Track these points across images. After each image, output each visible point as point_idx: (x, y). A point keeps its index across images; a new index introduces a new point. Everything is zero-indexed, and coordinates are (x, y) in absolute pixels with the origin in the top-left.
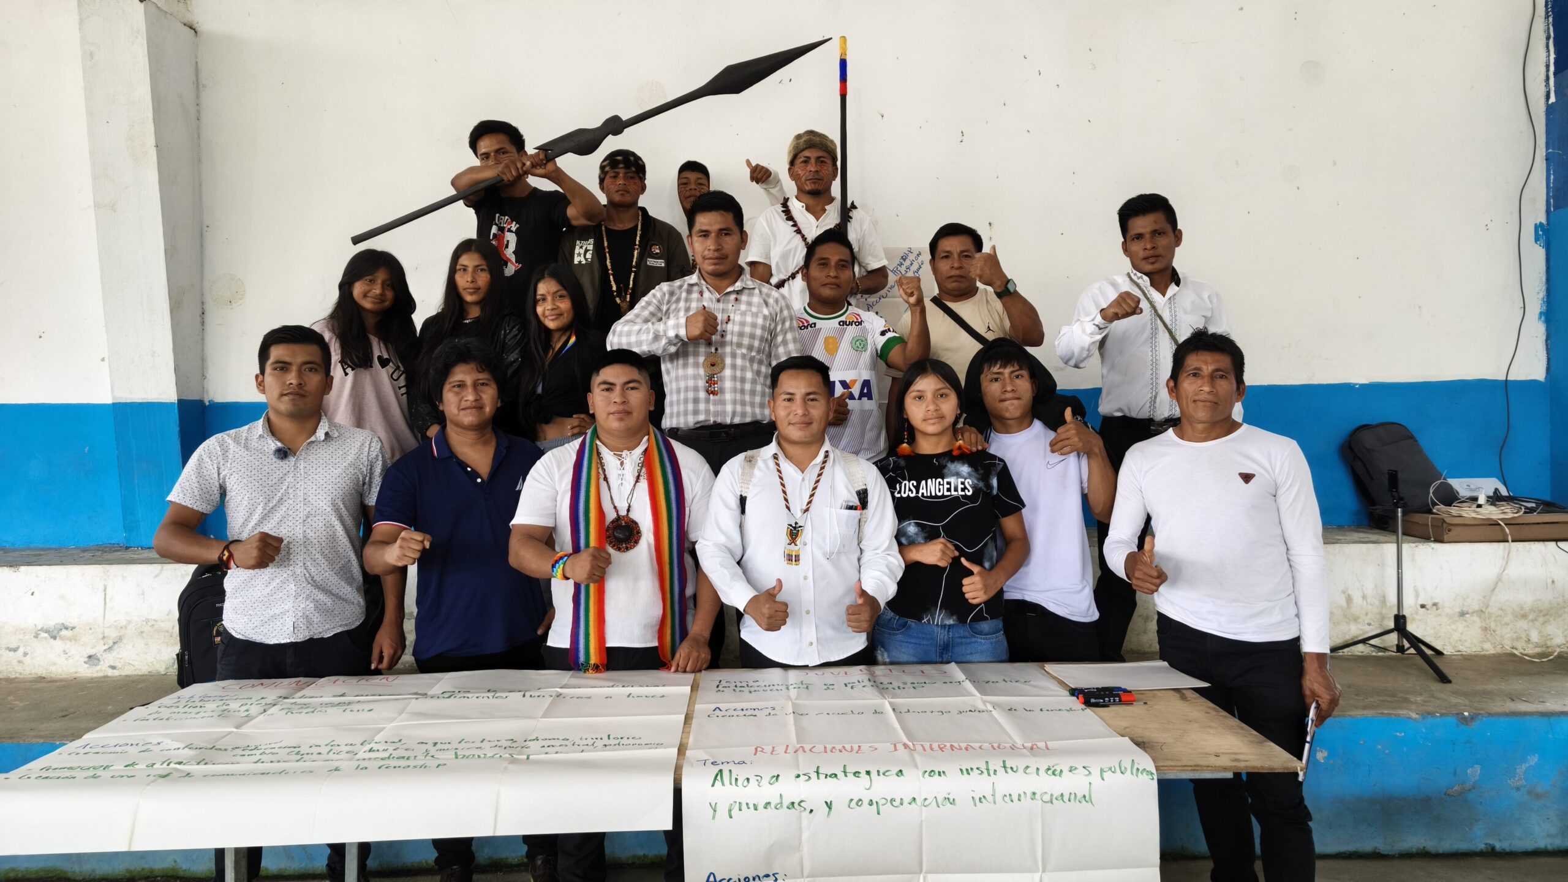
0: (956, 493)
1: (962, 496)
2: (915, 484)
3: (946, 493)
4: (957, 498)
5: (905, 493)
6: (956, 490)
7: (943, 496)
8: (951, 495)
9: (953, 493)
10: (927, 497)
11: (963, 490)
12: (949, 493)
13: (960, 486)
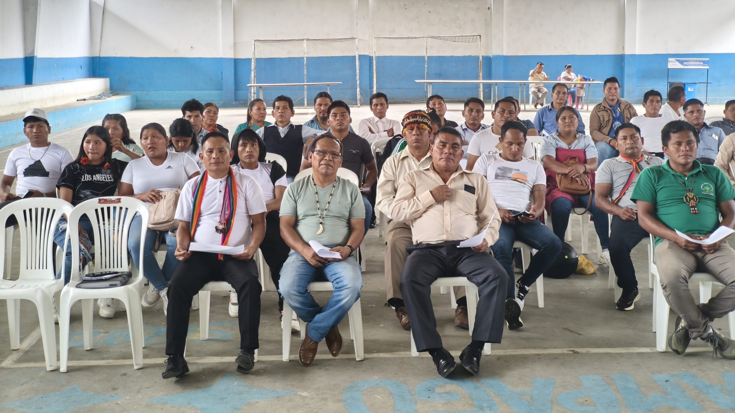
0: (108, 180)
1: (110, 182)
2: (91, 176)
3: (104, 180)
4: (108, 182)
5: (87, 179)
6: (108, 179)
7: (102, 181)
8: (106, 181)
9: (107, 180)
10: (96, 181)
11: (110, 179)
12: (105, 180)
13: (109, 178)
